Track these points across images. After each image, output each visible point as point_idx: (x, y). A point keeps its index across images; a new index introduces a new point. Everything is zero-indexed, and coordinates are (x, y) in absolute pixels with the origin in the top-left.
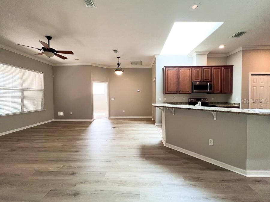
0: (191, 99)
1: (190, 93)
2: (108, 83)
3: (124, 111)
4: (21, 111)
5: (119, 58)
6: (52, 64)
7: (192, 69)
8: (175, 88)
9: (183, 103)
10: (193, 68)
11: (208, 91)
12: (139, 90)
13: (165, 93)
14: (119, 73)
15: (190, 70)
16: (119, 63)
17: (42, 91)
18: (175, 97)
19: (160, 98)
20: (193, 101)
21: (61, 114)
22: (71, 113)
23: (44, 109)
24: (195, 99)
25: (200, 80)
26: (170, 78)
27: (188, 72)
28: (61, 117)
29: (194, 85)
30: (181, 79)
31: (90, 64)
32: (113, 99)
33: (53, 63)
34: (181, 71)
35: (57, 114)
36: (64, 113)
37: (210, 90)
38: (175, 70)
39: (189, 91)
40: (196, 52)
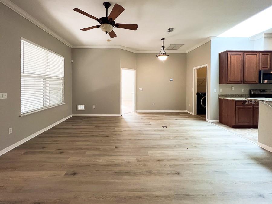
0: (253, 90)
1: (257, 84)
2: (135, 70)
3: (153, 104)
4: (43, 106)
5: (163, 39)
6: (71, 46)
9: (244, 95)
10: (260, 54)
12: (171, 79)
13: (227, 84)
14: (163, 58)
15: (258, 56)
16: (163, 46)
17: (62, 79)
19: (215, 90)
20: (257, 93)
21: (81, 107)
22: (94, 107)
23: (64, 102)
24: (259, 91)
25: (269, 67)
26: (233, 64)
27: (255, 59)
28: (81, 112)
29: (263, 74)
30: (246, 67)
31: (120, 48)
32: (141, 89)
33: (73, 45)
34: (246, 56)
35: (77, 107)
36: (85, 107)
38: (240, 55)
39: (255, 81)
40: (264, 34)
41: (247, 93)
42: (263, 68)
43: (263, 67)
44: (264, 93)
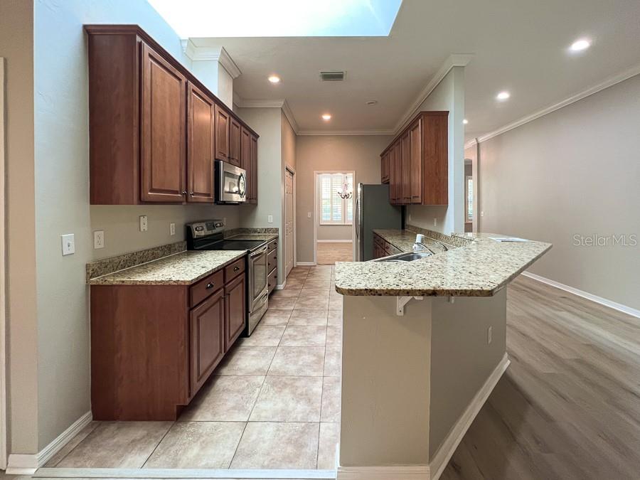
8: (177, 176)
10: (216, 107)
15: (212, 110)
24: (205, 227)
25: (227, 156)
34: (192, 97)
40: (222, 52)
41: (181, 237)
42: (220, 153)
43: (220, 151)
44: (214, 231)
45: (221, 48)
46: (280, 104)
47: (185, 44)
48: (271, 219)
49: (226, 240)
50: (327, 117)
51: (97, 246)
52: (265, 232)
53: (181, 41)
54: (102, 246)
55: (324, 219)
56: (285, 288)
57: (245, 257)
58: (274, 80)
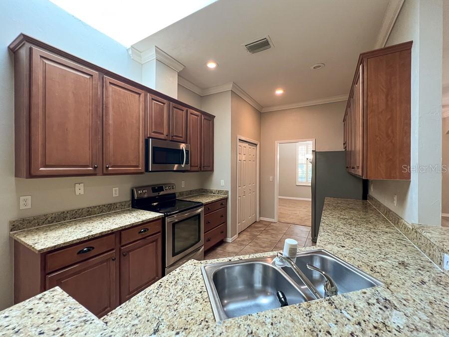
0: (138, 188)
1: (142, 173)
7: (146, 96)
8: (85, 154)
9: (116, 204)
10: (149, 95)
11: (183, 166)
13: (30, 176)
15: (141, 98)
18: (80, 189)
20: (146, 196)
24: (151, 190)
25: (165, 134)
27: (135, 104)
29: (154, 148)
30: (111, 122)
34: (110, 88)
37: (186, 164)
38: (88, 77)
39: (137, 166)
40: (156, 50)
41: (128, 198)
42: (154, 132)
43: (154, 130)
44: (161, 193)
45: (154, 47)
46: (229, 87)
47: (130, 52)
48: (222, 182)
49: (178, 200)
50: (279, 92)
51: (22, 207)
52: (218, 194)
53: (127, 50)
54: (29, 206)
55: (300, 180)
56: (234, 242)
57: (163, 219)
58: (212, 65)
